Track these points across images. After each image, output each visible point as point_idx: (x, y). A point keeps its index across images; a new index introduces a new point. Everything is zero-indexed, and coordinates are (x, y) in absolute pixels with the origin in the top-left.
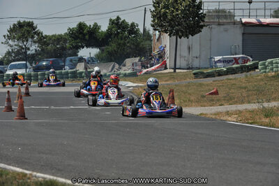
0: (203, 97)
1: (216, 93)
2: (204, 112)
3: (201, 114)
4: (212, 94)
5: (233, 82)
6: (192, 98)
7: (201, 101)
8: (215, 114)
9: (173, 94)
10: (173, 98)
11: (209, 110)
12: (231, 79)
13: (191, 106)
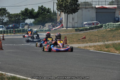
0: (79, 39)
1: (85, 38)
2: (80, 46)
3: (78, 47)
4: (83, 38)
5: (92, 33)
6: (74, 40)
7: (78, 41)
8: (84, 47)
9: (66, 39)
10: (66, 40)
11: (82, 45)
12: (91, 32)
13: (74, 44)
